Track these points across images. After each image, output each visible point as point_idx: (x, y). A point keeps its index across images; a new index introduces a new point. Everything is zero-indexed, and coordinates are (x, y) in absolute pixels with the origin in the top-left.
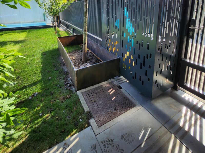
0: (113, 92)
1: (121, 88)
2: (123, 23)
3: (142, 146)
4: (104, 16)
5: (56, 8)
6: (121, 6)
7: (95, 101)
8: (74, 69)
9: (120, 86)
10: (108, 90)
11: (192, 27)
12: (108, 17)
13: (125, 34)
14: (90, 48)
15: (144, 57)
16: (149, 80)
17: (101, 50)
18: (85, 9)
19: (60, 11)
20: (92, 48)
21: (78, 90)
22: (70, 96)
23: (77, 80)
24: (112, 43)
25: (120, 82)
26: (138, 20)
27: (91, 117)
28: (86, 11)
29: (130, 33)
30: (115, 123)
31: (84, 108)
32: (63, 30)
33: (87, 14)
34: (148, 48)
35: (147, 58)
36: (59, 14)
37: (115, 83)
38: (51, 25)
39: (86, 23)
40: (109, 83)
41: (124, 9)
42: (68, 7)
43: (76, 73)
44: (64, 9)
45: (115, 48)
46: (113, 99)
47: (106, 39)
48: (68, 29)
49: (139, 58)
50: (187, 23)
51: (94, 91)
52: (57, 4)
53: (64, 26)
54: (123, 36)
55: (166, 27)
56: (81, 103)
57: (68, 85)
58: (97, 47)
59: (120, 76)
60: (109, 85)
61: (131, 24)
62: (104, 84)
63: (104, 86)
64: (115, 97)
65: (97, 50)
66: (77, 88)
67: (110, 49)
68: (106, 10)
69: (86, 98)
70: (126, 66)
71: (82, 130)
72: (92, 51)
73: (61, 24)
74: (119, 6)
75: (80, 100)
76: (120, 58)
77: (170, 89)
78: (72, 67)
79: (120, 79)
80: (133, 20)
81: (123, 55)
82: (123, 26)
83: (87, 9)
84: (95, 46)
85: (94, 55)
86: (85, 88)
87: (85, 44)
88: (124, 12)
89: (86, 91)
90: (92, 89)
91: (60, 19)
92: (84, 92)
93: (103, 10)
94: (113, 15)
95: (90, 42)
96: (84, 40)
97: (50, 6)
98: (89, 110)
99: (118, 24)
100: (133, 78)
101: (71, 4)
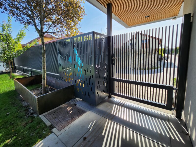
0: (70, 109)
1: (76, 105)
2: (74, 59)
3: (90, 130)
4: (60, 55)
5: (10, 53)
6: (72, 47)
7: (55, 118)
8: (35, 97)
9: (75, 104)
10: (67, 108)
11: (113, 58)
12: (63, 56)
13: (76, 66)
14: (49, 84)
15: (89, 78)
16: (93, 93)
17: (59, 83)
18: (42, 50)
19: (16, 56)
20: (51, 84)
21: (40, 114)
22: (33, 120)
23: (39, 106)
24: (68, 75)
25: (75, 102)
26: (83, 55)
27: (53, 127)
28: (44, 52)
29: (79, 65)
30: (72, 125)
31: (47, 124)
32: (19, 75)
33: (44, 54)
34: (91, 72)
35: (91, 78)
36: (13, 60)
37: (71, 103)
38: (4, 71)
39: (44, 62)
40: (67, 104)
41: (74, 49)
42: (24, 53)
43: (37, 99)
44: (20, 54)
45: (70, 78)
46: (70, 113)
47: (63, 73)
48: (25, 73)
49: (86, 80)
50: (111, 56)
51: (55, 112)
52: (11, 49)
53: (20, 72)
54: (75, 68)
55: (100, 58)
56: (43, 122)
57: (30, 114)
58: (56, 82)
59: (75, 98)
60: (67, 105)
61: (80, 58)
62: (63, 105)
63: (63, 107)
64: (72, 111)
65: (55, 84)
66: (39, 113)
67: (66, 80)
68: (61, 51)
69: (48, 118)
70: (79, 89)
71: (46, 137)
72: (51, 86)
73: (16, 70)
74: (70, 47)
75: (42, 120)
76: (74, 84)
77: (107, 97)
78: (33, 97)
79: (76, 100)
80: (80, 55)
81: (76, 82)
82: (74, 61)
83: (44, 50)
84: (54, 81)
85: (53, 89)
86: (47, 112)
87: (44, 79)
88: (74, 51)
89: (48, 113)
90: (53, 111)
91: (15, 65)
92: (46, 114)
93: (59, 51)
94: (67, 54)
95: (49, 79)
96: (43, 76)
97: (2, 52)
98: (51, 124)
99: (70, 60)
100: (84, 96)
101: (28, 49)
